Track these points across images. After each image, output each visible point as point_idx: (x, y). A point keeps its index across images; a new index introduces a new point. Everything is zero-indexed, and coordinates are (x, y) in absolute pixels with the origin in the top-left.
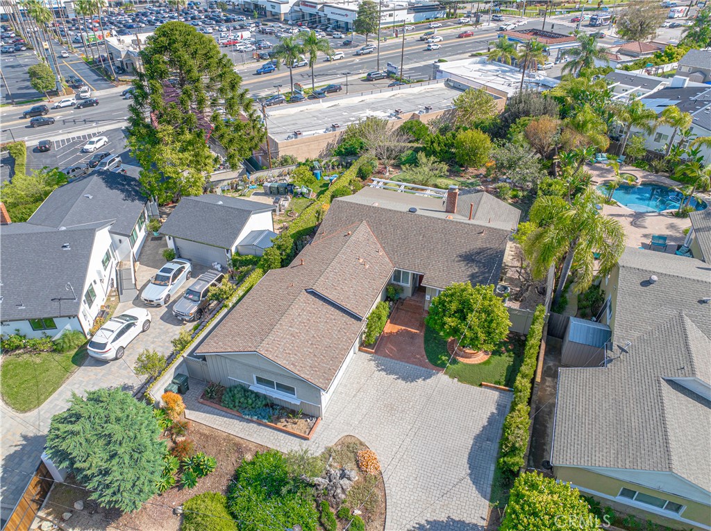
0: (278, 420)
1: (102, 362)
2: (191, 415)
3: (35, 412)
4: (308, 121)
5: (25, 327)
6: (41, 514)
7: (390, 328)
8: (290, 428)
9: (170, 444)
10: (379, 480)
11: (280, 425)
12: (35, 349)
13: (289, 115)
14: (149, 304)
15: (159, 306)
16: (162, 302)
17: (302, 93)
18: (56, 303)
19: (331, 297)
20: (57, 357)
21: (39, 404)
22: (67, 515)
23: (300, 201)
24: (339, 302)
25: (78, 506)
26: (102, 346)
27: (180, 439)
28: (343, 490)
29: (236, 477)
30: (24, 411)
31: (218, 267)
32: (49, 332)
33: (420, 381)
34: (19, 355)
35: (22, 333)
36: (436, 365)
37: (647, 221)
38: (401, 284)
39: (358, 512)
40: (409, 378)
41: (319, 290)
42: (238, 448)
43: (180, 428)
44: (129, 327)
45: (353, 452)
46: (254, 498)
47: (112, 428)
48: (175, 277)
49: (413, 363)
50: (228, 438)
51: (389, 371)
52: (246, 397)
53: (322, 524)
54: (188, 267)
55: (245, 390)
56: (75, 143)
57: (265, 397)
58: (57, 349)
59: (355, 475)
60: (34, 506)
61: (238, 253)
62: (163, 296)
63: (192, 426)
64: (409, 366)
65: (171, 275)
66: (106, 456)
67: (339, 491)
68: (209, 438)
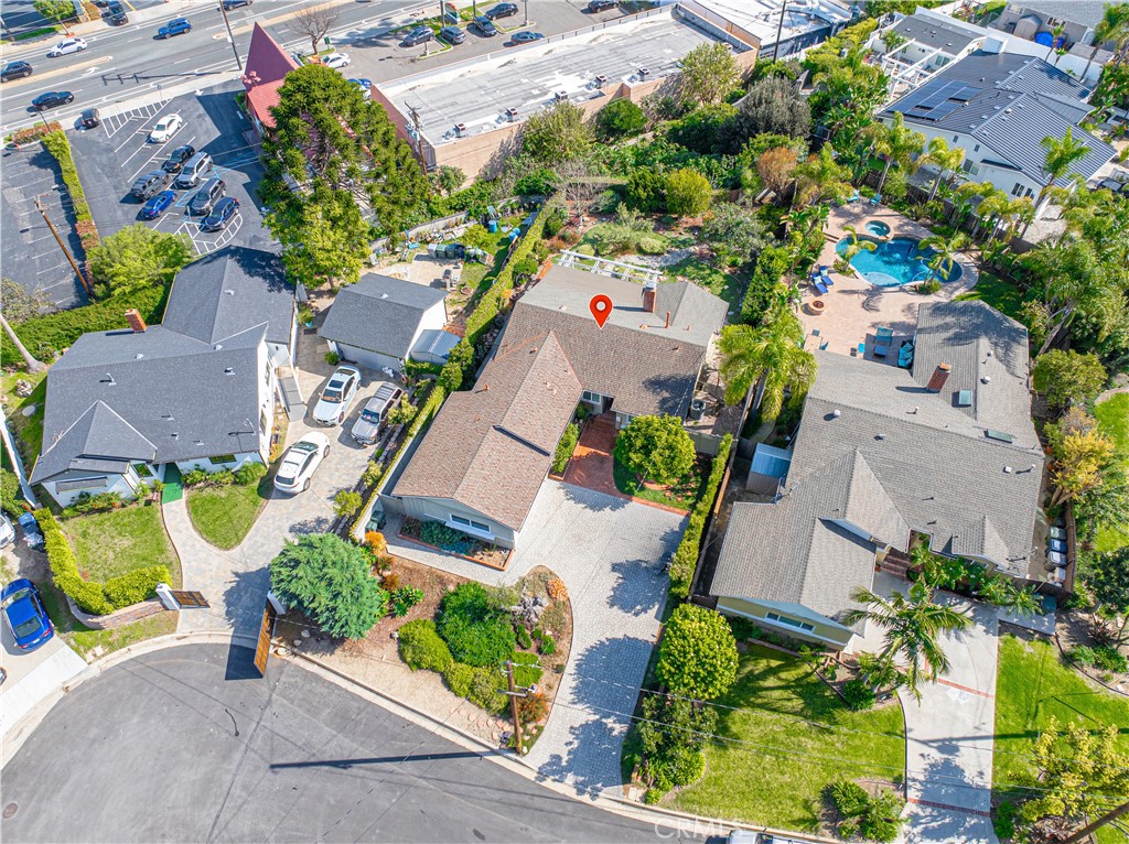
0: (474, 552)
1: (292, 495)
2: (394, 550)
3: (238, 549)
4: (472, 96)
5: (205, 463)
6: (273, 641)
7: (580, 451)
8: (486, 560)
9: (378, 578)
10: (567, 605)
11: (476, 558)
12: (219, 484)
13: (445, 86)
14: (323, 424)
15: (333, 425)
16: (336, 421)
17: (459, 20)
18: (234, 438)
19: (519, 434)
20: (242, 489)
21: (239, 541)
22: (297, 642)
23: (474, 268)
24: (526, 438)
25: (305, 634)
26: (290, 481)
27: (387, 573)
28: (536, 616)
29: (442, 606)
30: (227, 549)
31: (390, 372)
32: (228, 465)
33: (607, 510)
34: (201, 489)
35: (201, 467)
36: (623, 491)
37: (883, 301)
38: (591, 401)
39: (549, 633)
40: (596, 506)
41: (507, 428)
42: (442, 581)
43: (385, 563)
44: (311, 457)
45: (545, 581)
46: (461, 623)
47: (332, 572)
48: (346, 390)
49: (602, 491)
50: (431, 571)
51: (578, 500)
52: (443, 534)
53: (519, 643)
54: (357, 376)
55: (442, 526)
56: (132, 125)
57: (462, 532)
58: (239, 480)
59: (546, 601)
60: (268, 636)
61: (412, 360)
62: (338, 414)
63: (396, 561)
64: (598, 495)
65: (342, 390)
66: (330, 596)
67: (533, 616)
68: (413, 571)
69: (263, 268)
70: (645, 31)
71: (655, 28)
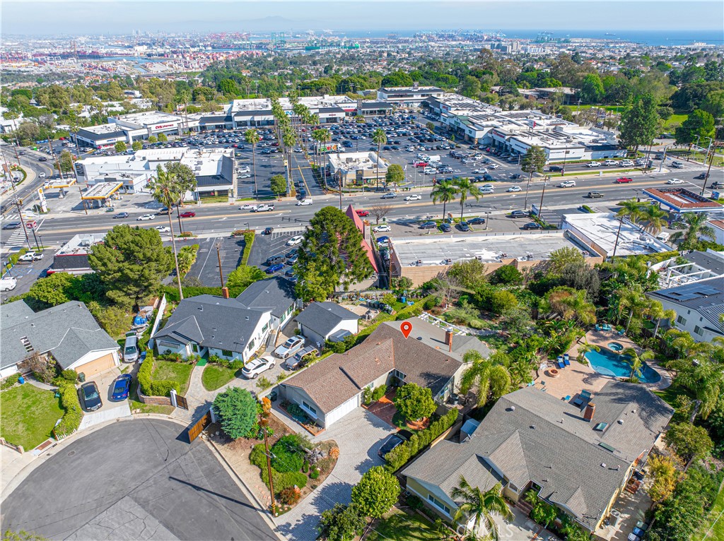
0: (307, 424)
1: (247, 378)
2: (272, 411)
3: (213, 392)
5: (220, 353)
6: (203, 432)
7: (383, 399)
8: (310, 429)
9: (259, 420)
10: (334, 461)
11: (306, 426)
12: (221, 365)
14: (277, 356)
15: (282, 358)
18: (235, 345)
19: (349, 374)
20: (229, 371)
21: (215, 389)
22: (212, 435)
23: (385, 315)
24: (352, 377)
25: (217, 433)
26: (248, 370)
27: (264, 419)
28: (317, 459)
29: (279, 440)
30: (209, 390)
31: (319, 345)
32: (229, 358)
33: (381, 429)
34: (214, 365)
35: (218, 355)
36: (394, 423)
37: (598, 381)
38: (399, 378)
39: (319, 469)
40: (376, 425)
41: (344, 369)
42: (285, 430)
43: (266, 415)
44: (263, 364)
45: (330, 446)
46: (281, 449)
48: (294, 345)
49: (384, 420)
50: (283, 425)
51: (369, 419)
52: (297, 410)
53: (303, 469)
54: (303, 341)
55: (297, 406)
56: (284, 237)
57: (305, 412)
58: (230, 367)
59: (325, 455)
60: (202, 427)
61: (329, 340)
62: (285, 353)
63: (271, 416)
64: (380, 420)
65: (292, 344)
67: (315, 458)
68: (276, 423)
69: (287, 287)
70: (544, 240)
71: (550, 239)
